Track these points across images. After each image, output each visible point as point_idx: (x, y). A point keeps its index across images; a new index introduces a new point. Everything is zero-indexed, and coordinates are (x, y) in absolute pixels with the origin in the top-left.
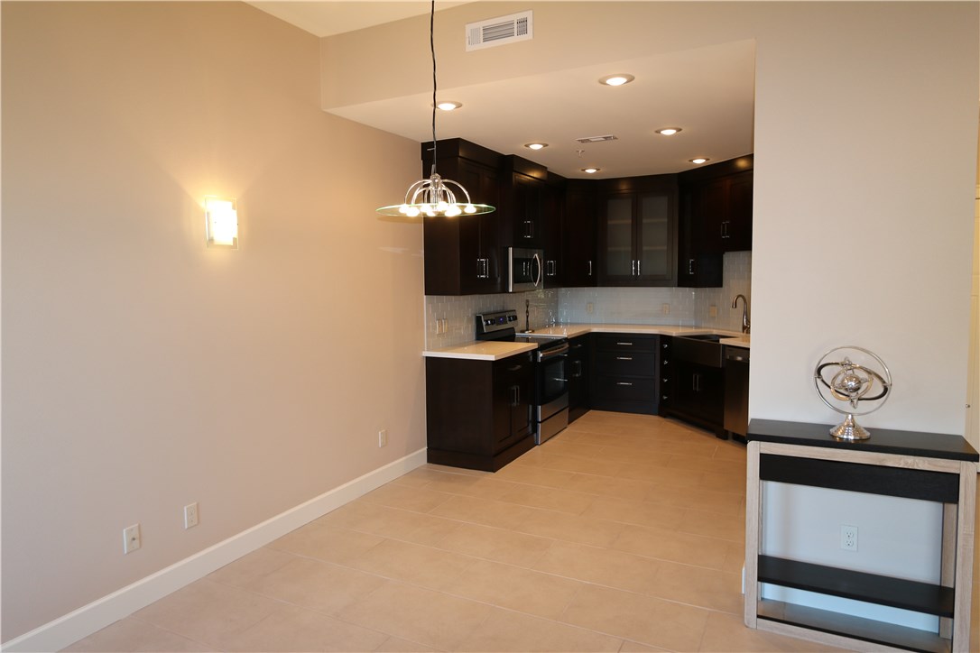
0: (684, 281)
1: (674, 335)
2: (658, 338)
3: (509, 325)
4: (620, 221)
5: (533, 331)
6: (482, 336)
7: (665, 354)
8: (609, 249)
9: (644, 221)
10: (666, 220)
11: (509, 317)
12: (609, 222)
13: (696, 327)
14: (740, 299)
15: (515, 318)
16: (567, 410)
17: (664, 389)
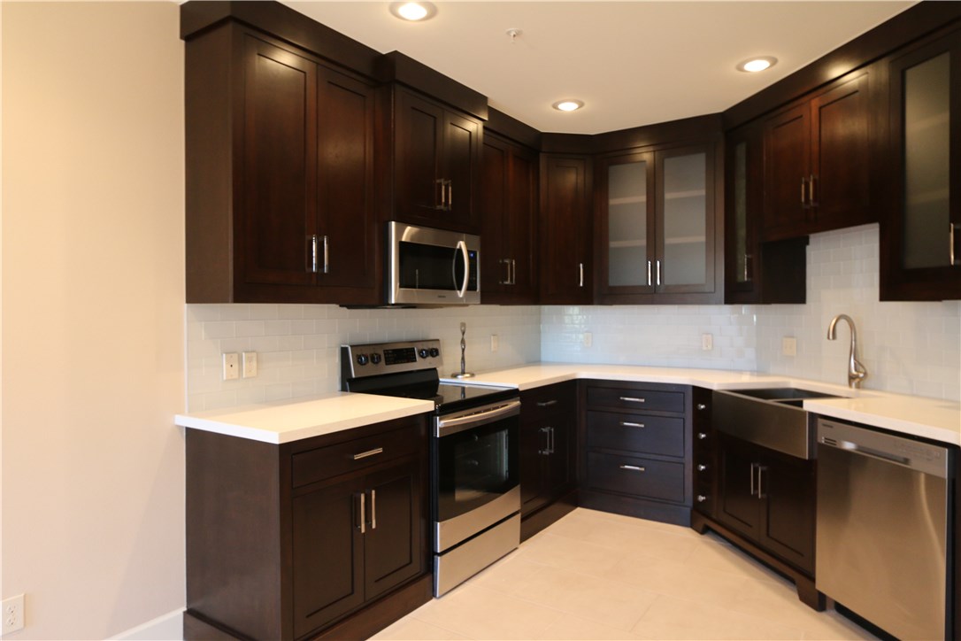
0: (735, 294)
1: (715, 387)
2: (690, 394)
3: (420, 364)
4: (629, 199)
5: (473, 375)
6: (352, 384)
7: (701, 421)
8: (613, 244)
9: (668, 196)
10: (703, 192)
11: (420, 352)
12: (612, 202)
13: (760, 372)
14: (843, 325)
15: (434, 353)
16: (518, 517)
17: (701, 483)
